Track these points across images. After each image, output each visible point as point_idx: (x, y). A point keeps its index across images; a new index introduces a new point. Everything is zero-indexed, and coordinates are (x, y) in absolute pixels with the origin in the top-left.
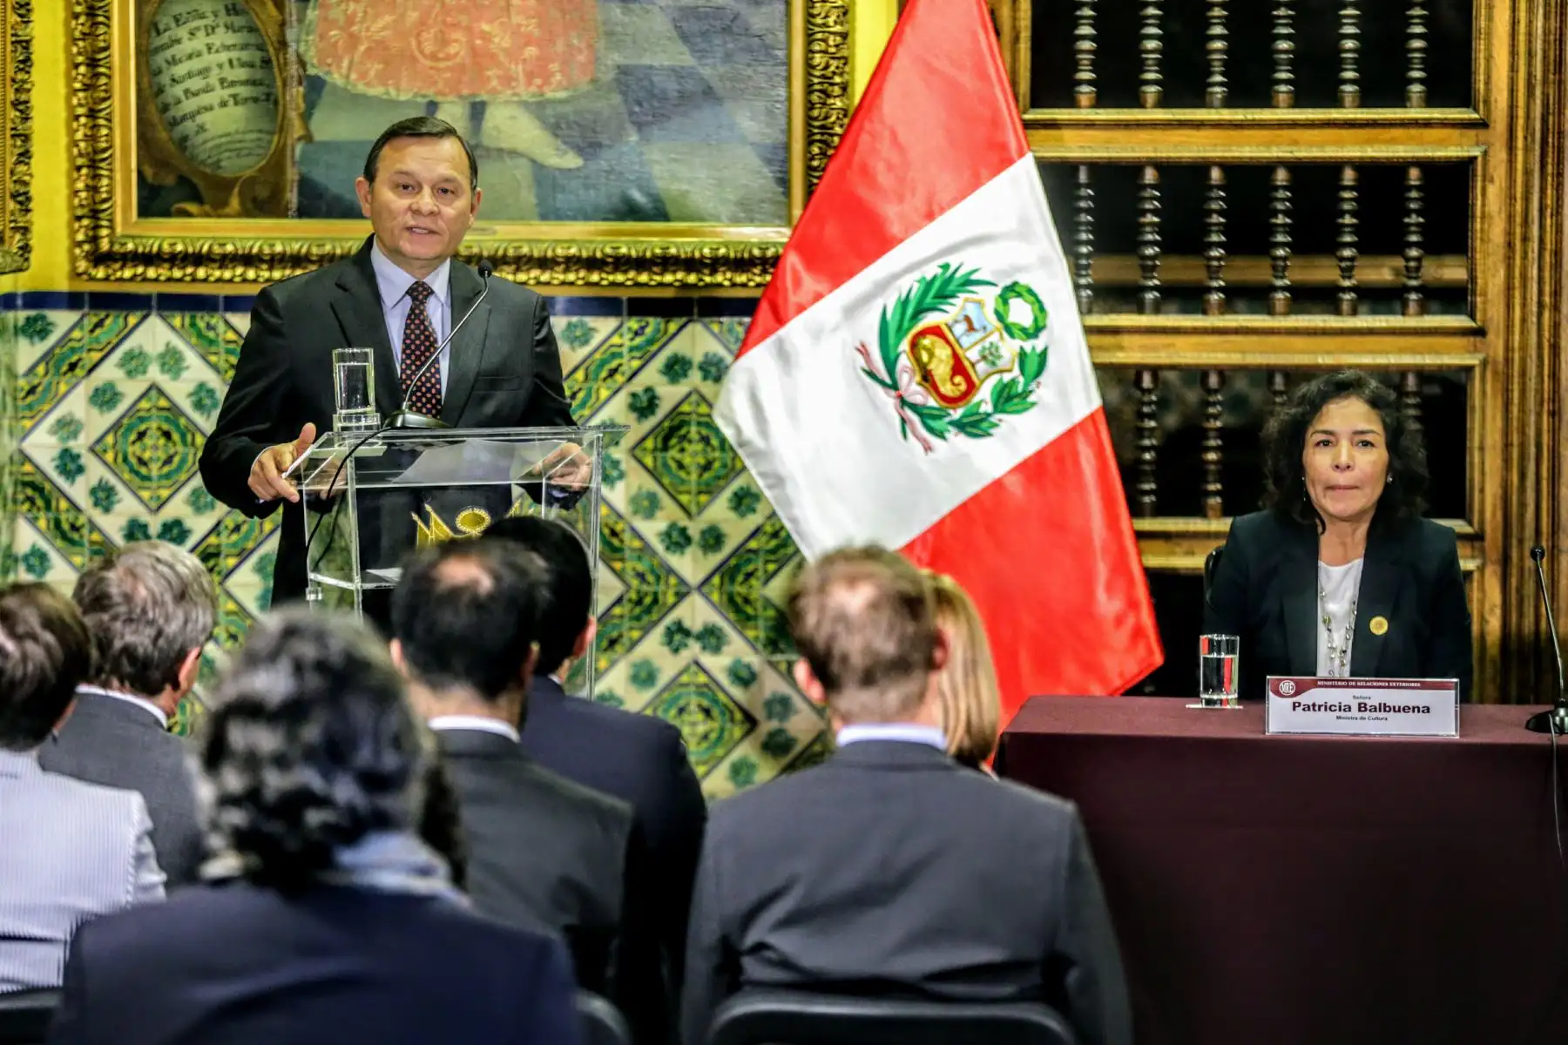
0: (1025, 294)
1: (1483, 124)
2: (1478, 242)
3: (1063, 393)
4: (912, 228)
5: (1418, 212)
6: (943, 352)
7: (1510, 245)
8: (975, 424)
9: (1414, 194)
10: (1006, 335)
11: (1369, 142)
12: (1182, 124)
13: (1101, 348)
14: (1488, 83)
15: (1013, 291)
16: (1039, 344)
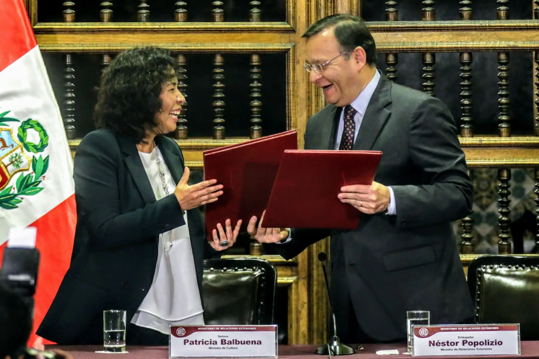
0: (36, 126)
1: (292, 31)
2: (292, 96)
3: (57, 183)
5: (258, 80)
9: (255, 70)
10: (24, 149)
12: (124, 30)
14: (294, 8)
15: (28, 124)
16: (44, 154)
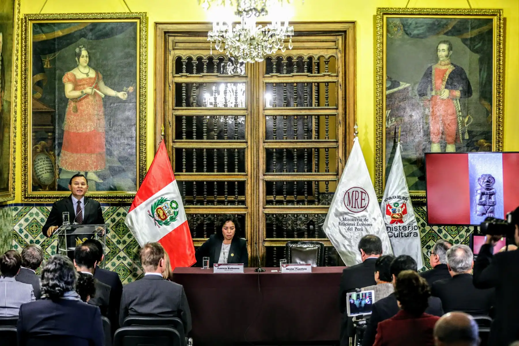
0: (175, 202)
1: (247, 175)
3: (181, 218)
4: (157, 192)
5: (237, 189)
6: (162, 212)
7: (251, 194)
8: (167, 223)
9: (236, 186)
10: (172, 209)
11: (229, 178)
12: (200, 175)
13: (187, 211)
14: (247, 169)
15: (173, 202)
16: (177, 210)
